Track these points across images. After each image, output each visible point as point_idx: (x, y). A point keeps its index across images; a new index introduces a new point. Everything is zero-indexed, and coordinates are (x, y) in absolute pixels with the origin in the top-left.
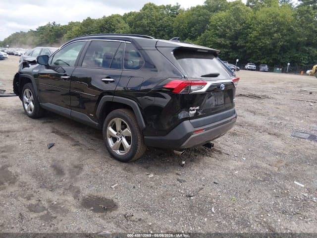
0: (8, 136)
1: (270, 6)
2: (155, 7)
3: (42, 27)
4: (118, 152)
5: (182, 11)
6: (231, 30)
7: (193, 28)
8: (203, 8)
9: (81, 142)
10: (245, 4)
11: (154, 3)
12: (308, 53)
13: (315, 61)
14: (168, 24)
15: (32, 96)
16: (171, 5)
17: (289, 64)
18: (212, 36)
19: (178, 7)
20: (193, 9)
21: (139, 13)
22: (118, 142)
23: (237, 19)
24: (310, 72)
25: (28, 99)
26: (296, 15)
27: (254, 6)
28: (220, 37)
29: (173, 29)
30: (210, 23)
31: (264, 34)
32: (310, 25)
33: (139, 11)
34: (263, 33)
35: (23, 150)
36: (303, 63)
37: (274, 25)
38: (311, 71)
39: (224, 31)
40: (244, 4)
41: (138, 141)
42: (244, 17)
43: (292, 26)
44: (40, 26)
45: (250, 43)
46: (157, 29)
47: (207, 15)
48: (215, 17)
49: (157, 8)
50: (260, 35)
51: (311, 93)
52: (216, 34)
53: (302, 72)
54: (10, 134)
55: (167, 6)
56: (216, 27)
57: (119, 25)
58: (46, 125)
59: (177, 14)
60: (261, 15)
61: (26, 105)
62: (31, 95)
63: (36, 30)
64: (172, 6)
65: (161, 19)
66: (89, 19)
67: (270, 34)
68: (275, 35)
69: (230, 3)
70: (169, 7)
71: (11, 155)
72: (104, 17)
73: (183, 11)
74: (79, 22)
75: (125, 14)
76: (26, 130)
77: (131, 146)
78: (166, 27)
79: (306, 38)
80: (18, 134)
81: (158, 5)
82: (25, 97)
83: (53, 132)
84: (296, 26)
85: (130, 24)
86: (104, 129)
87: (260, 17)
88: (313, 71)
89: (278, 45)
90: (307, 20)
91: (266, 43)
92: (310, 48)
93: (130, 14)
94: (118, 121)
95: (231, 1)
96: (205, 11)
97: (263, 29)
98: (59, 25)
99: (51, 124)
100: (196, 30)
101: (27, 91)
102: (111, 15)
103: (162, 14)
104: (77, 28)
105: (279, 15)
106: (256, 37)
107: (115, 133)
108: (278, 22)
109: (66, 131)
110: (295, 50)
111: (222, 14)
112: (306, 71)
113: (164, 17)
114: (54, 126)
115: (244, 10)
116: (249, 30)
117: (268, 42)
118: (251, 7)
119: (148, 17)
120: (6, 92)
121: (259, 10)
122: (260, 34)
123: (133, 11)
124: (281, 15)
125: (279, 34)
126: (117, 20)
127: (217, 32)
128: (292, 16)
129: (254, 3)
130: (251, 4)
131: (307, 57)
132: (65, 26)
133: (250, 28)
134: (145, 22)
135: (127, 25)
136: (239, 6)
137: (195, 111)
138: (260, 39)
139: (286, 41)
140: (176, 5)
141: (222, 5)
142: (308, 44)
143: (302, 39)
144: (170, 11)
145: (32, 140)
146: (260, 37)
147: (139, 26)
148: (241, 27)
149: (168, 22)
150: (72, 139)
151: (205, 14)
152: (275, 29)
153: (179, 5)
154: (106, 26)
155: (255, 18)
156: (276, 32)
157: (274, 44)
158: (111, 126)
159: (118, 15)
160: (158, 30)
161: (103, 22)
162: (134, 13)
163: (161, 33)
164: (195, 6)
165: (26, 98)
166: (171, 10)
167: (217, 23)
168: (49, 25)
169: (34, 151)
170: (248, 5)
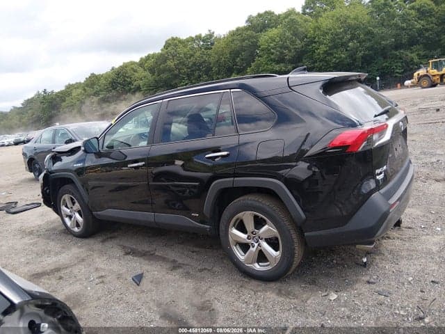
0: (61, 278)
1: (334, 7)
2: (181, 41)
3: (28, 100)
4: (257, 267)
5: (218, 39)
6: (290, 51)
7: (239, 59)
8: (246, 29)
9: (180, 261)
10: (301, 12)
11: (178, 37)
12: (401, 58)
13: (411, 66)
14: (202, 60)
15: (77, 204)
16: (201, 35)
17: (378, 78)
18: (266, 64)
19: (211, 35)
20: (233, 34)
21: (161, 54)
22: (252, 249)
23: (295, 34)
24: (412, 83)
25: (69, 211)
26: (372, 12)
27: (312, 12)
28: (278, 62)
29: (212, 66)
30: (260, 47)
31: (335, 47)
32: (394, 22)
33: (160, 52)
34: (334, 45)
35: (99, 299)
36: (397, 72)
37: (345, 32)
38: (412, 80)
39: (282, 53)
40: (299, 13)
41: (293, 241)
42: (303, 30)
43: (369, 28)
44: (26, 99)
45: (320, 61)
46: (189, 70)
47: (254, 37)
48: (264, 38)
49: (184, 43)
50: (331, 48)
51: (438, 110)
52: (271, 60)
53: (399, 85)
54: (62, 274)
55: (196, 36)
56: (269, 50)
57: (136, 74)
58: (109, 244)
59: (212, 44)
60: (326, 22)
61: (67, 220)
62: (74, 203)
63: (21, 106)
64: (203, 35)
65: (192, 55)
66: (93, 75)
67: (344, 45)
68: (350, 44)
69: (279, 15)
70: (199, 38)
71: (85, 313)
72: (113, 69)
73: (220, 39)
74: (80, 83)
75: (141, 59)
76: (83, 260)
77: (283, 253)
78: (201, 65)
79: (393, 40)
80: (76, 271)
81: (185, 38)
82: (63, 208)
83: (127, 254)
84: (376, 27)
85: (152, 71)
86: (221, 234)
87: (324, 25)
88: (415, 80)
89: (357, 56)
90: (389, 16)
91: (341, 57)
92: (402, 51)
93: (148, 58)
94: (248, 218)
95: (280, 13)
96: (249, 32)
97: (333, 40)
98: (52, 92)
99: (115, 241)
100: (242, 60)
101: (66, 197)
102: (122, 64)
103: (192, 49)
104: (79, 91)
105: (349, 17)
106: (325, 52)
107: (243, 236)
108: (350, 27)
109: (145, 247)
110: (382, 59)
111: (273, 32)
112: (403, 83)
113: (195, 53)
114: (121, 243)
115: (302, 21)
116: (314, 45)
117: (343, 56)
118: (310, 14)
119: (173, 57)
120: (18, 205)
121: (321, 16)
122: (329, 47)
123: (152, 53)
124: (352, 17)
125: (355, 42)
126: (132, 69)
127: (272, 57)
128: (368, 14)
129: (312, 8)
130: (308, 11)
131: (400, 64)
132: (61, 92)
133: (315, 42)
134: (171, 64)
135: (147, 73)
136: (293, 17)
137: (383, 174)
138: (332, 54)
139: (367, 48)
140: (208, 33)
141: (270, 20)
142: (398, 46)
143: (388, 42)
144: (202, 43)
145: (102, 277)
146: (331, 51)
147: (164, 71)
148: (303, 43)
149: (202, 57)
150: (164, 259)
151: (251, 37)
152: (349, 36)
153: (212, 32)
154: (119, 79)
155: (319, 29)
156: (351, 39)
157: (352, 56)
158: (234, 226)
159: (131, 62)
160: (193, 71)
161: (113, 76)
162: (153, 55)
163: (197, 74)
164: (235, 29)
165: (66, 209)
166: (203, 41)
167: (269, 46)
168: (39, 95)
169: (116, 295)
170: (304, 13)
